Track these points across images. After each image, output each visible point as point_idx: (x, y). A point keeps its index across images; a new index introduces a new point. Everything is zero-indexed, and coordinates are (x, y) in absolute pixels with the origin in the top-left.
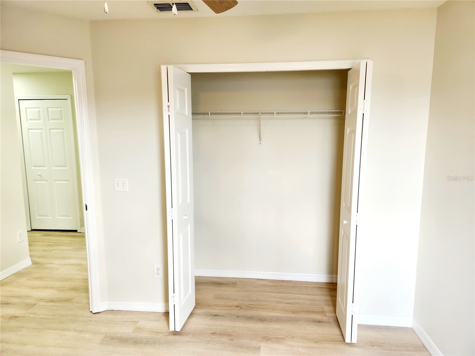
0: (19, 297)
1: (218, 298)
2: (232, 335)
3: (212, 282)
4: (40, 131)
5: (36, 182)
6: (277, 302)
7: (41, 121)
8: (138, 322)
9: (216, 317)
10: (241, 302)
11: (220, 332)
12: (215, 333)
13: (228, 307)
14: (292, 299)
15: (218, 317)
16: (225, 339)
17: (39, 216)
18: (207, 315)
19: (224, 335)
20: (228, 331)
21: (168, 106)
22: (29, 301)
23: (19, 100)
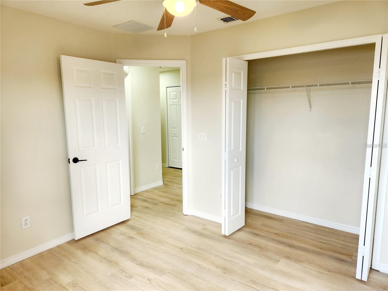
0: (152, 199)
1: (264, 225)
2: (263, 248)
3: (265, 215)
4: (176, 106)
5: (173, 138)
6: (311, 239)
7: (177, 100)
8: (206, 225)
9: (257, 236)
10: (281, 232)
11: (255, 244)
12: (251, 244)
13: (269, 232)
14: (326, 240)
15: (258, 236)
16: (256, 249)
17: (173, 159)
18: (251, 233)
19: (257, 247)
20: (261, 245)
21: (226, 84)
22: (156, 202)
23: (167, 87)
